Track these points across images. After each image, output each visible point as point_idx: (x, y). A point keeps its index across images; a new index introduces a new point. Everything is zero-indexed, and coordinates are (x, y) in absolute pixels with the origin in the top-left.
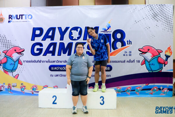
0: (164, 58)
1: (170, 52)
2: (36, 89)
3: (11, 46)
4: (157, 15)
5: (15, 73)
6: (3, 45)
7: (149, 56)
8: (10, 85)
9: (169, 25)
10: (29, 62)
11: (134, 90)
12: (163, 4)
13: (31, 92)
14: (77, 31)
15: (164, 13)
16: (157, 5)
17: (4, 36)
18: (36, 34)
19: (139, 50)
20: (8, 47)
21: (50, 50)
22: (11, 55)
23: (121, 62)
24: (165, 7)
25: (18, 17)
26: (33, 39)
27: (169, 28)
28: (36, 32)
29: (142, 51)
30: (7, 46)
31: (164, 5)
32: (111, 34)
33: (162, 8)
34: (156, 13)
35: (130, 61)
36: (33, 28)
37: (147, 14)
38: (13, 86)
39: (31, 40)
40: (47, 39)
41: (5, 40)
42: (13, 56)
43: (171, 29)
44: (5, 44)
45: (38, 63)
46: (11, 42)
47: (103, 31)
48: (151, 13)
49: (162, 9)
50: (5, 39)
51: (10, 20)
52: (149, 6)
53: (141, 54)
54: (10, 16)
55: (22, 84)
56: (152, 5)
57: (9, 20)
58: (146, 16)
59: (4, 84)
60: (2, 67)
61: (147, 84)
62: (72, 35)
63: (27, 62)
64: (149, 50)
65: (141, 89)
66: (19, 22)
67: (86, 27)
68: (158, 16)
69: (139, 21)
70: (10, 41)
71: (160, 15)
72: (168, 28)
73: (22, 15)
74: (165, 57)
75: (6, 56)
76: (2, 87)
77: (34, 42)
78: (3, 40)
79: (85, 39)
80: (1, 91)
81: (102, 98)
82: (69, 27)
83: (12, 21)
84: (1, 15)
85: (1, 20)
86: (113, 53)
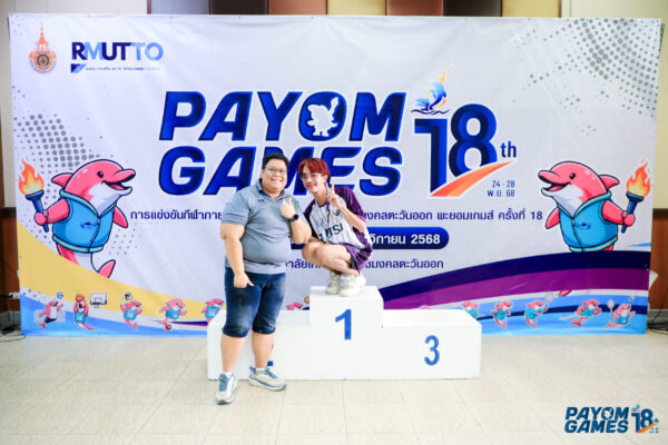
0: (624, 204)
1: (644, 185)
2: (179, 313)
3: (84, 158)
4: (605, 57)
5: (101, 258)
6: (52, 156)
7: (572, 196)
8: (83, 299)
9: (645, 91)
10: (154, 216)
11: (521, 313)
12: (627, 19)
13: (160, 322)
14: (329, 107)
15: (629, 50)
16: (606, 21)
17: (54, 119)
18: (179, 114)
19: (542, 178)
20: (74, 161)
21: (231, 174)
22: (86, 190)
23: (480, 217)
24: (633, 29)
25: (109, 53)
26: (166, 134)
27: (642, 102)
28: (179, 109)
29: (550, 179)
30: (70, 158)
31: (632, 21)
32: (445, 121)
33: (623, 33)
34: (602, 47)
35: (509, 215)
36: (168, 94)
37: (571, 51)
38: (95, 303)
39: (161, 138)
40: (219, 134)
41: (60, 136)
42: (91, 197)
43: (652, 105)
44: (62, 152)
45: (187, 221)
46: (82, 145)
47: (419, 108)
48: (587, 50)
49: (622, 37)
50: (59, 131)
51: (79, 60)
52: (580, 23)
53: (547, 189)
54: (78, 48)
55: (127, 295)
56: (591, 21)
57: (75, 62)
58: (568, 60)
60: (50, 233)
61: (564, 292)
62: (310, 123)
63: (146, 215)
64: (573, 176)
65: (543, 307)
66: (114, 69)
67: (359, 94)
68: (610, 61)
69: (545, 77)
70: (78, 142)
71: (616, 57)
72: (640, 101)
73: (124, 45)
74: (627, 200)
75: (63, 194)
76: (53, 309)
77: (169, 145)
78: (53, 136)
79: (356, 135)
80: (49, 320)
81: (432, 343)
82: (300, 94)
83: (84, 65)
84: (42, 41)
85: (43, 60)
86: (454, 186)
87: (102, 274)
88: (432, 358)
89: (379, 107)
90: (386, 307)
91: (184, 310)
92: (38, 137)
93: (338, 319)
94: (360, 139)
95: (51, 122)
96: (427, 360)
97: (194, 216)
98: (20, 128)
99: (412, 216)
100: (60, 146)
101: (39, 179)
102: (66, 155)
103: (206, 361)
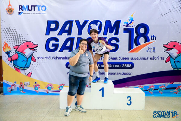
2: (51, 88)
3: (23, 41)
5: (28, 71)
6: (13, 40)
7: (174, 52)
8: (22, 84)
10: (44, 58)
11: (158, 89)
13: (45, 91)
14: (97, 25)
17: (14, 29)
18: (51, 27)
19: (164, 47)
20: (20, 42)
21: (67, 46)
22: (23, 50)
23: (144, 59)
25: (30, 9)
26: (47, 33)
29: (167, 47)
35: (153, 58)
36: (48, 21)
37: (175, 6)
38: (26, 85)
39: (46, 35)
40: (63, 33)
42: (25, 53)
45: (54, 60)
46: (22, 37)
47: (125, 25)
48: (178, 6)
50: (15, 33)
51: (21, 11)
53: (166, 50)
54: (21, 7)
55: (35, 83)
59: (15, 83)
60: (12, 64)
61: (171, 83)
63: (41, 58)
64: (175, 46)
65: (165, 87)
66: (31, 14)
67: (106, 21)
69: (165, 14)
70: (21, 36)
73: (34, 6)
76: (13, 87)
77: (48, 37)
78: (13, 34)
79: (105, 33)
80: (12, 90)
81: (129, 98)
82: (88, 21)
83: (23, 12)
84: (10, 5)
85: (10, 11)
86: (136, 49)
87: (28, 76)
88: (129, 103)
89: (112, 25)
90: (115, 87)
91: (53, 87)
92: (9, 34)
93: (100, 90)
94: (106, 35)
95: (13, 30)
96: (128, 104)
97: (56, 58)
98: (3, 32)
99: (123, 59)
100: (15, 37)
101: (9, 47)
102: (17, 40)
103: (59, 103)
